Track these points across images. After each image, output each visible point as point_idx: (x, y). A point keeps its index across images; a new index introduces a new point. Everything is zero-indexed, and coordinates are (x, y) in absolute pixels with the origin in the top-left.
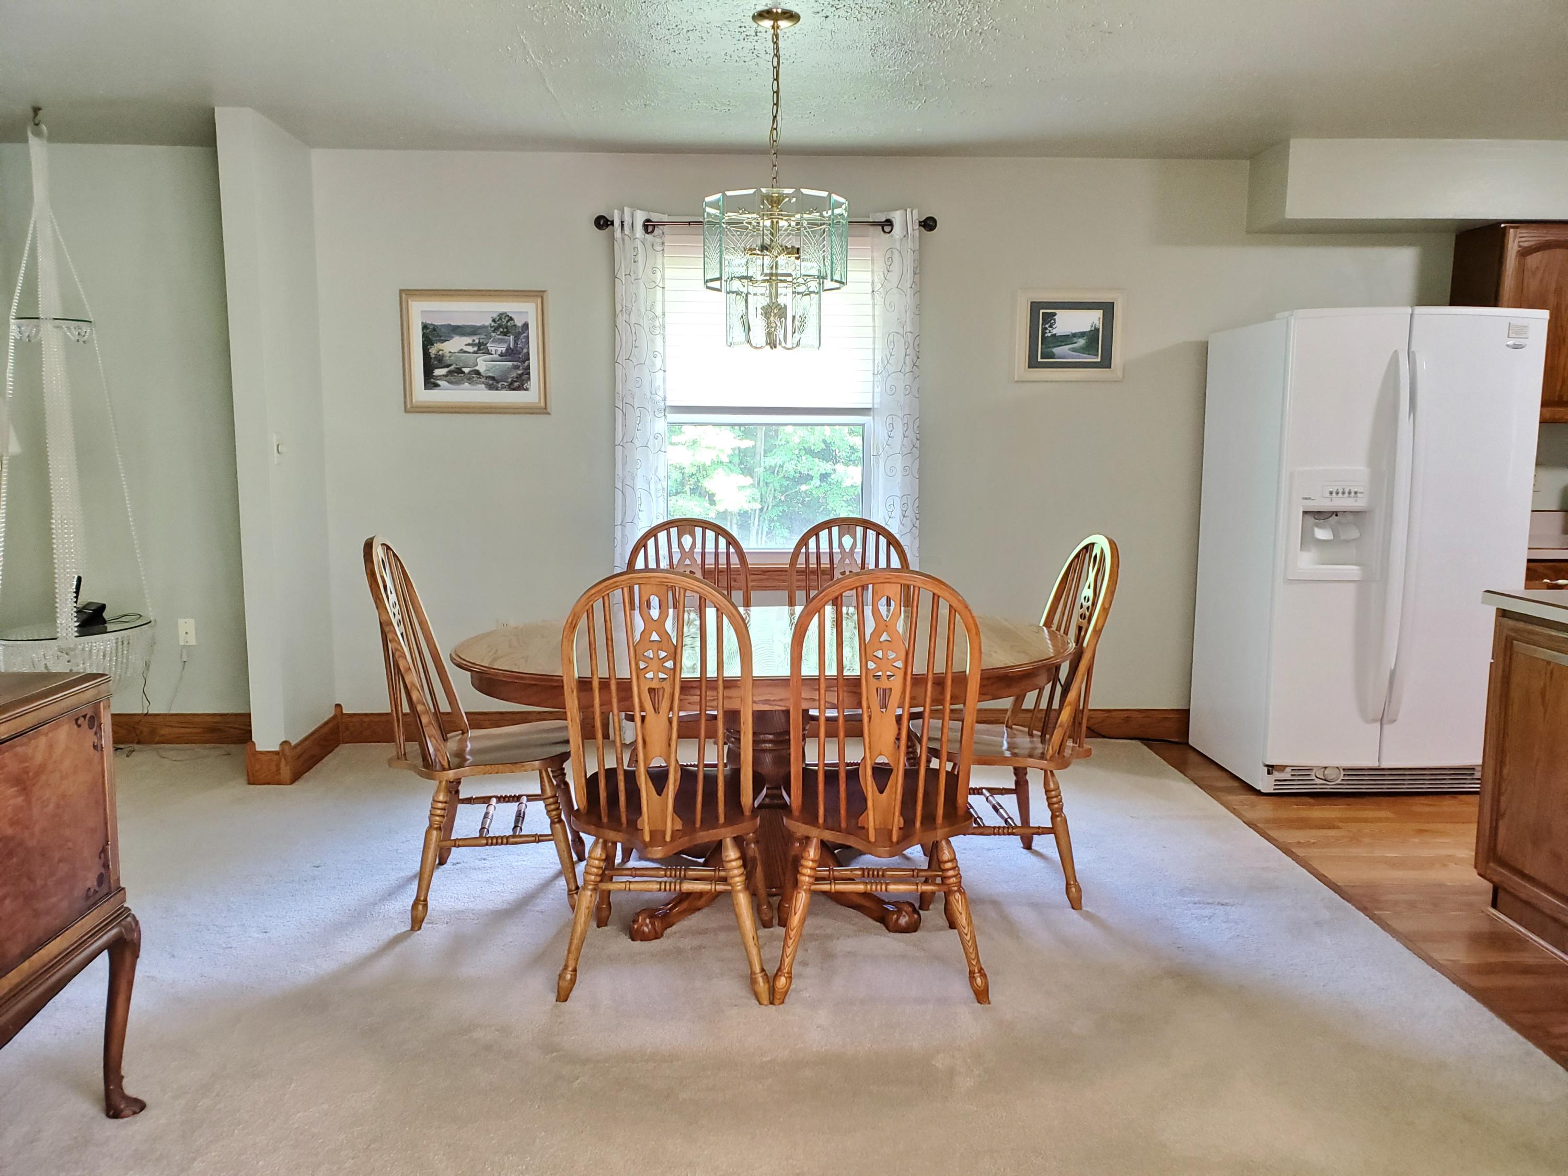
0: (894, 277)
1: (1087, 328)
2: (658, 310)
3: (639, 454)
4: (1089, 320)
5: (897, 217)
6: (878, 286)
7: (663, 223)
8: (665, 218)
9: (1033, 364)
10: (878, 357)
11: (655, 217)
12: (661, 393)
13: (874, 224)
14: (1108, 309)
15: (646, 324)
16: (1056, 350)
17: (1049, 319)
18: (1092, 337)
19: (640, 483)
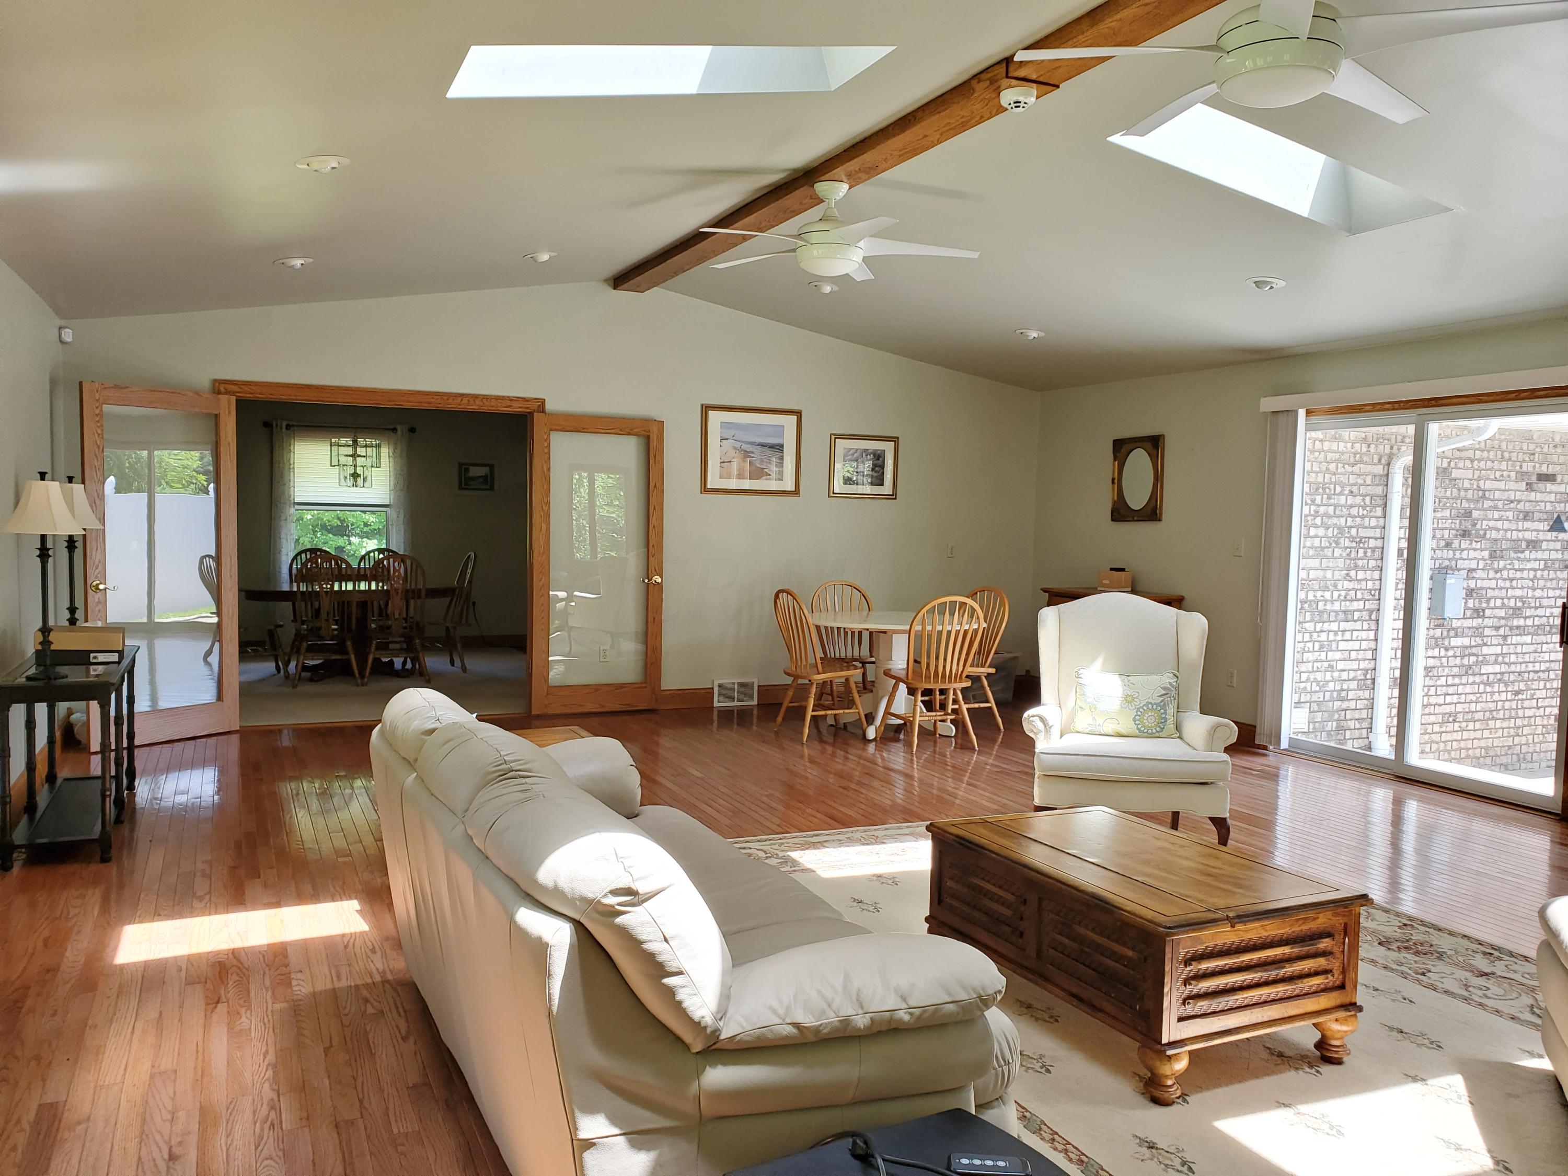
0: (398, 451)
1: (483, 474)
2: (292, 462)
3: (283, 523)
4: (483, 471)
5: (399, 427)
6: (391, 454)
7: (293, 426)
8: (295, 423)
9: (461, 488)
10: (392, 484)
11: (291, 423)
12: (292, 497)
13: (389, 429)
14: (491, 467)
15: (287, 467)
16: (471, 483)
17: (467, 470)
18: (485, 477)
19: (283, 536)
